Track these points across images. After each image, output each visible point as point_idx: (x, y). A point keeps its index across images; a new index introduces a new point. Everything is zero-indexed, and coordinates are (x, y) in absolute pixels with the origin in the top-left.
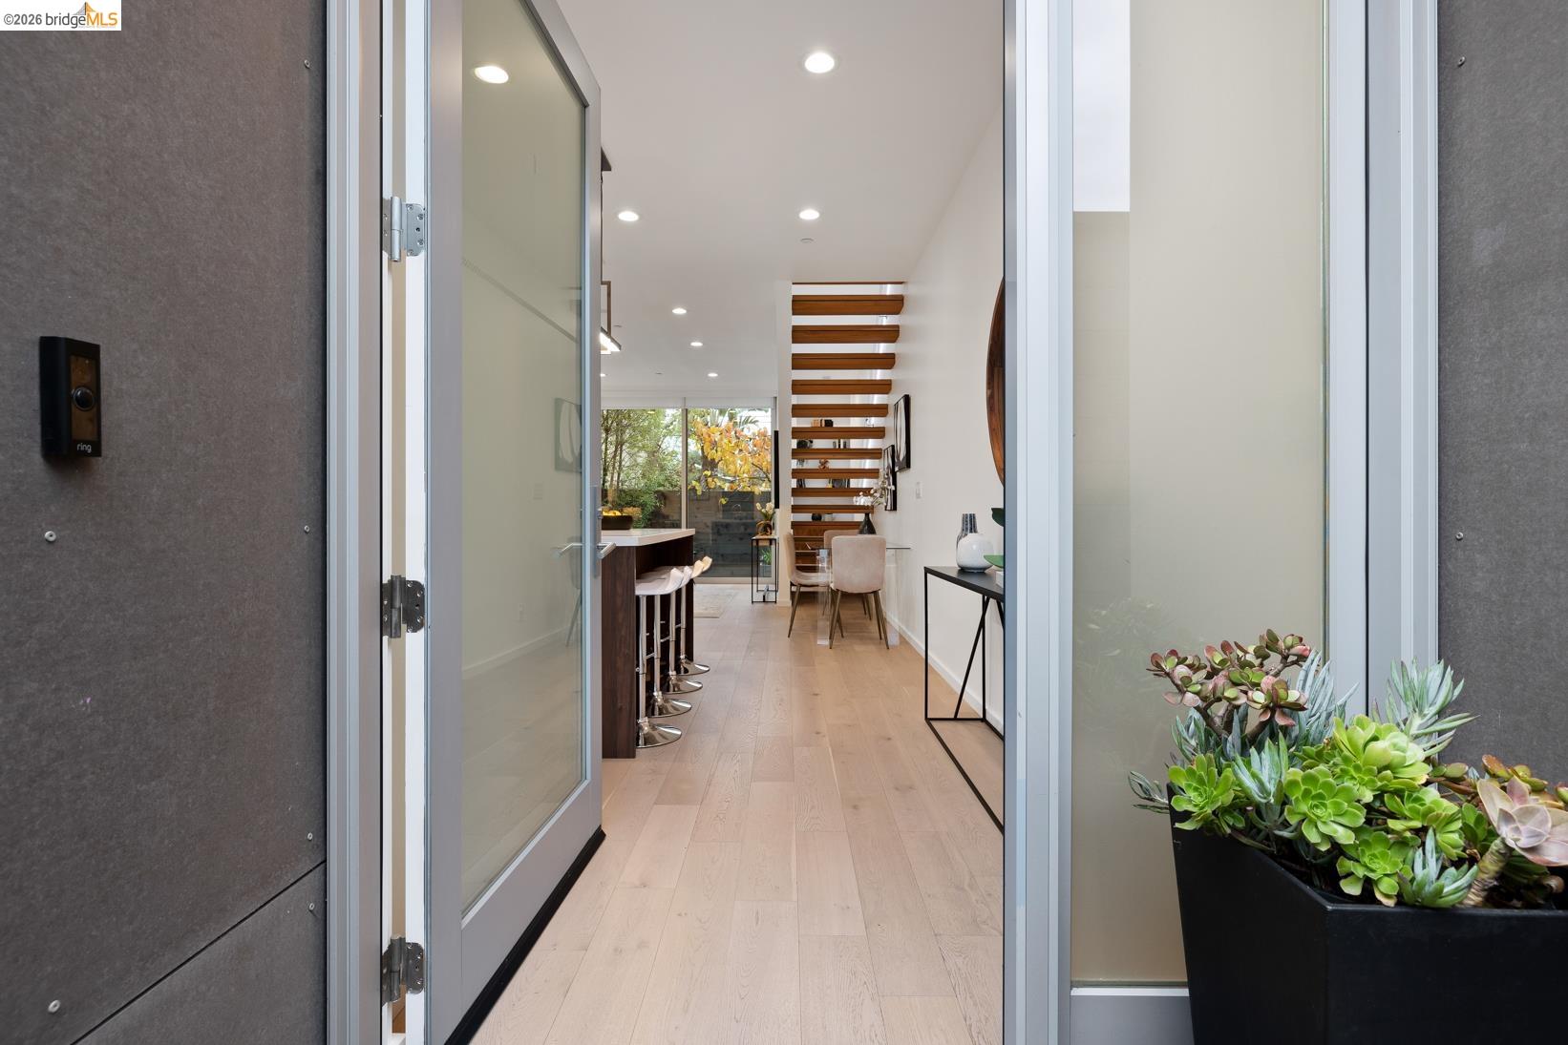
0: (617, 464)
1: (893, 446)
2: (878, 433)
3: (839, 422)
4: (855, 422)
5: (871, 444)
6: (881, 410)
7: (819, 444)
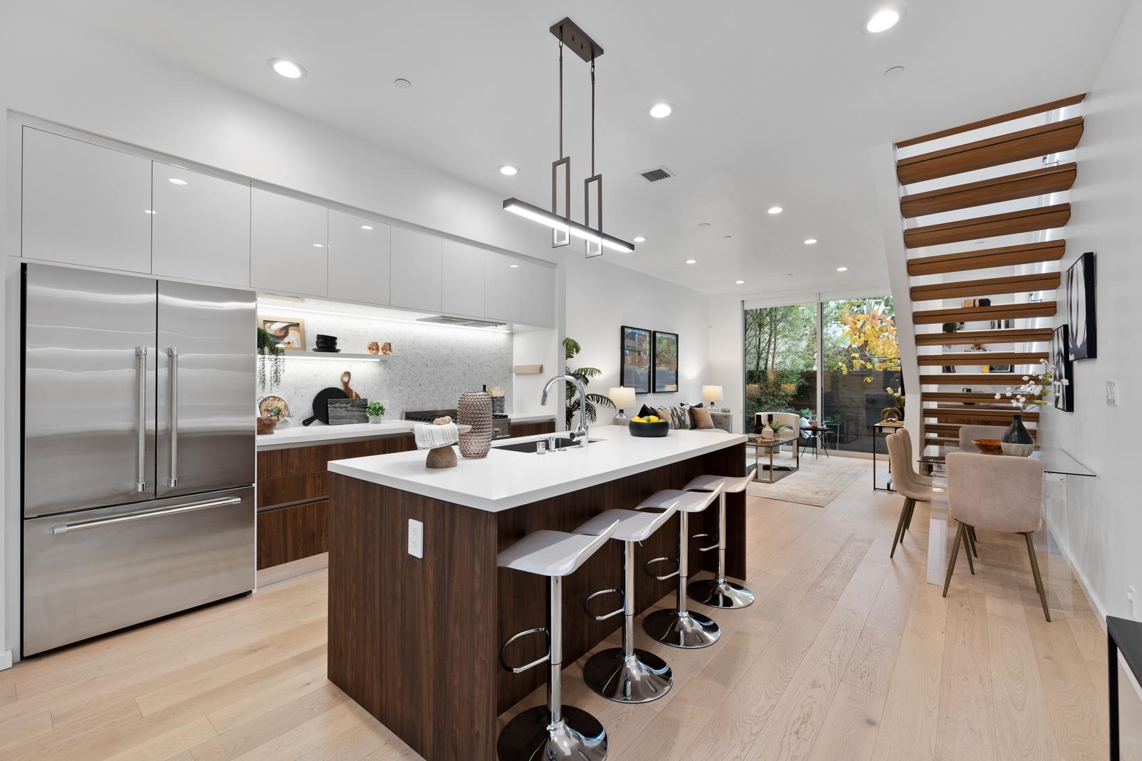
0: (771, 351)
1: (1066, 327)
2: (1048, 309)
3: (997, 300)
4: (1021, 298)
5: (1039, 323)
6: (1051, 281)
7: (971, 327)
